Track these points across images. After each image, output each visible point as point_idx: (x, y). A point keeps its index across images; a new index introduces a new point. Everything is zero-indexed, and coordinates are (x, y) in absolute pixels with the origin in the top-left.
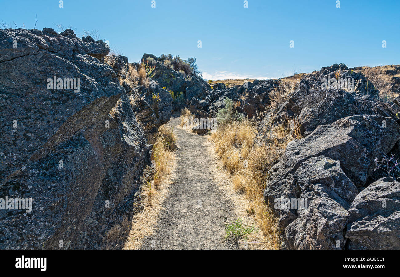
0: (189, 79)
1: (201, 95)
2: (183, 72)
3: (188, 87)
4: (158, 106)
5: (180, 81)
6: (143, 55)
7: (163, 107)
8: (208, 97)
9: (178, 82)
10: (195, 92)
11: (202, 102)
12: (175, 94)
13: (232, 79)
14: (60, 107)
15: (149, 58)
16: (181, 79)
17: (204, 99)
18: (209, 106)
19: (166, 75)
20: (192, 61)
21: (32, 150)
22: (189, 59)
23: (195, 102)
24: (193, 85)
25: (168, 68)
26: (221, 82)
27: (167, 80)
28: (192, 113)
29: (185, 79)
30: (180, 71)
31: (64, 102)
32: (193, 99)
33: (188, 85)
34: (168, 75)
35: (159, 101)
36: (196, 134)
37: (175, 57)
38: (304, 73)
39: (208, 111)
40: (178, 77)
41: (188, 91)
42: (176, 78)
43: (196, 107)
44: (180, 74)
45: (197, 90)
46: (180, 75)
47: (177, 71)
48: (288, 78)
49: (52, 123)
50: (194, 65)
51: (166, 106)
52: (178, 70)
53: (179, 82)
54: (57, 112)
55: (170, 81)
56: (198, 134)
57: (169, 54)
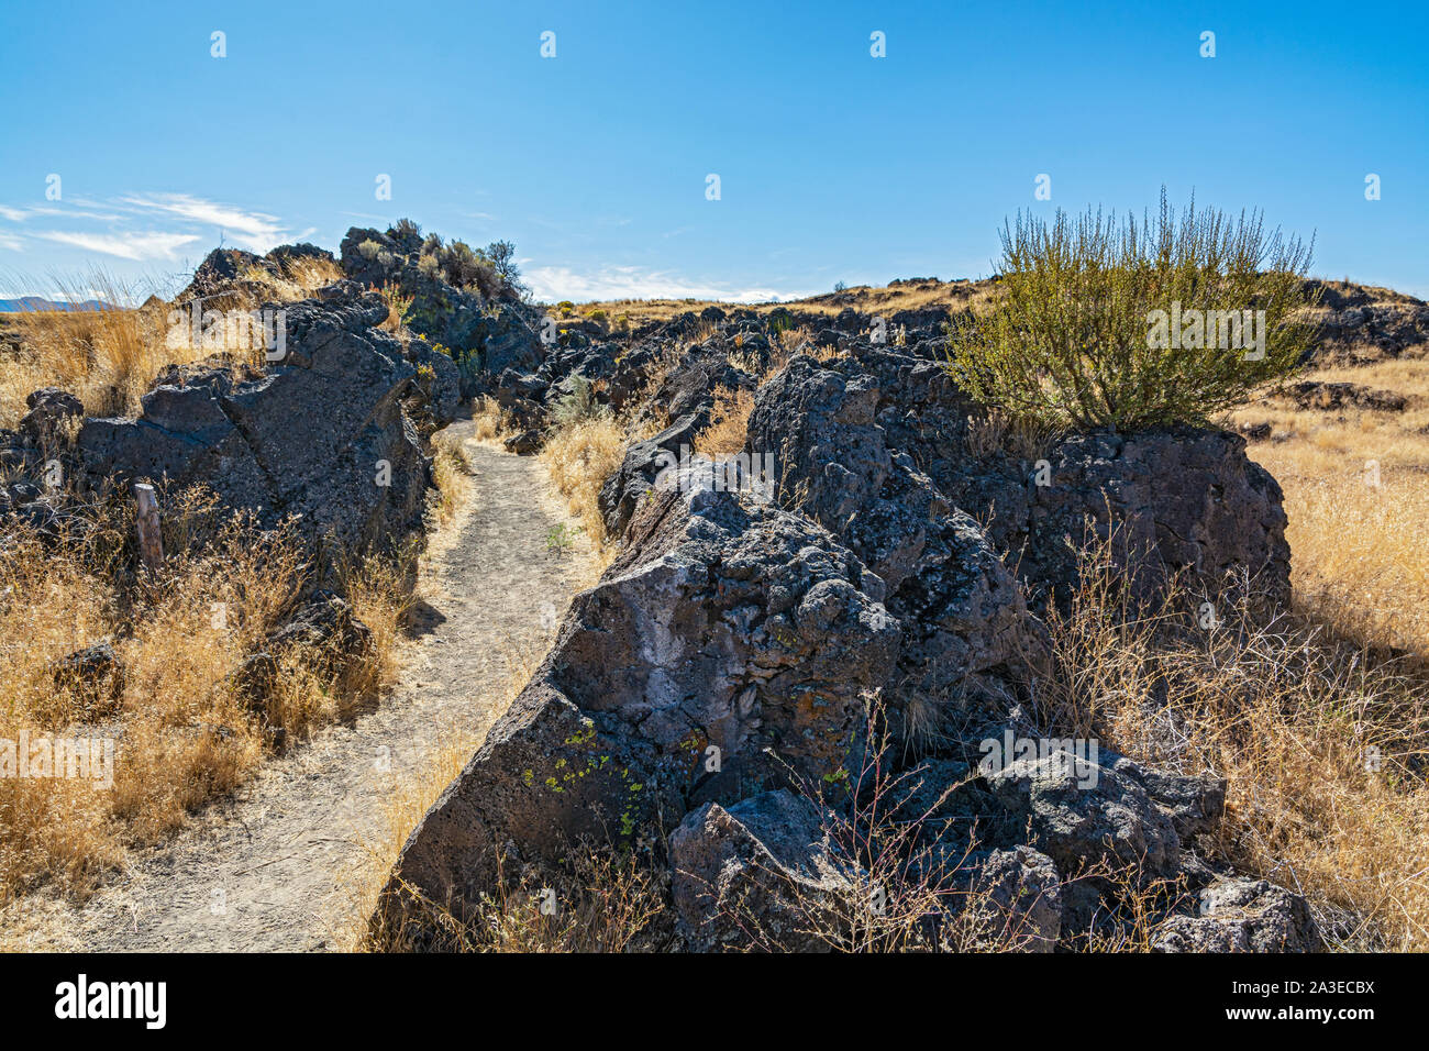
0: (495, 314)
1: (529, 359)
2: (476, 291)
3: (490, 337)
4: (430, 390)
5: (468, 317)
6: (347, 230)
7: (441, 391)
8: (545, 366)
9: (462, 320)
10: (509, 350)
11: (528, 378)
12: (455, 356)
13: (641, 301)
14: (368, 390)
15: (368, 241)
16: (471, 313)
17: (535, 370)
18: (544, 389)
19: (424, 298)
20: (502, 251)
21: (353, 430)
22: (493, 246)
23: (511, 379)
24: (506, 330)
25: (432, 279)
26: (605, 307)
27: (428, 313)
28: (503, 405)
29: (483, 312)
30: (467, 288)
31: (371, 385)
32: (505, 373)
33: (491, 330)
34: (430, 296)
35: (433, 378)
36: (515, 454)
37: (450, 244)
38: (865, 287)
39: (543, 403)
40: (462, 307)
41: (490, 348)
42: (457, 309)
43: (513, 391)
44: (468, 297)
45: (518, 345)
46: (465, 300)
47: (458, 289)
48: (816, 300)
49: (365, 405)
50: (509, 264)
51: (446, 389)
52: (460, 286)
53: (465, 320)
54: (367, 395)
55: (436, 317)
56: (519, 453)
57: (431, 234)
